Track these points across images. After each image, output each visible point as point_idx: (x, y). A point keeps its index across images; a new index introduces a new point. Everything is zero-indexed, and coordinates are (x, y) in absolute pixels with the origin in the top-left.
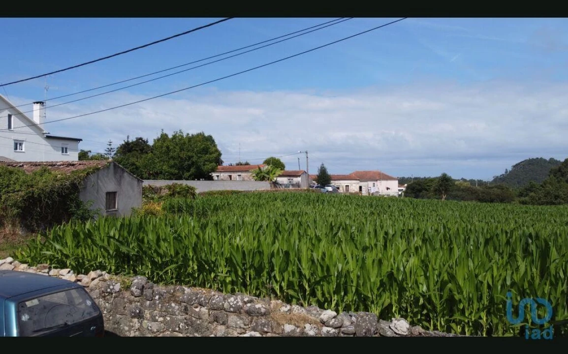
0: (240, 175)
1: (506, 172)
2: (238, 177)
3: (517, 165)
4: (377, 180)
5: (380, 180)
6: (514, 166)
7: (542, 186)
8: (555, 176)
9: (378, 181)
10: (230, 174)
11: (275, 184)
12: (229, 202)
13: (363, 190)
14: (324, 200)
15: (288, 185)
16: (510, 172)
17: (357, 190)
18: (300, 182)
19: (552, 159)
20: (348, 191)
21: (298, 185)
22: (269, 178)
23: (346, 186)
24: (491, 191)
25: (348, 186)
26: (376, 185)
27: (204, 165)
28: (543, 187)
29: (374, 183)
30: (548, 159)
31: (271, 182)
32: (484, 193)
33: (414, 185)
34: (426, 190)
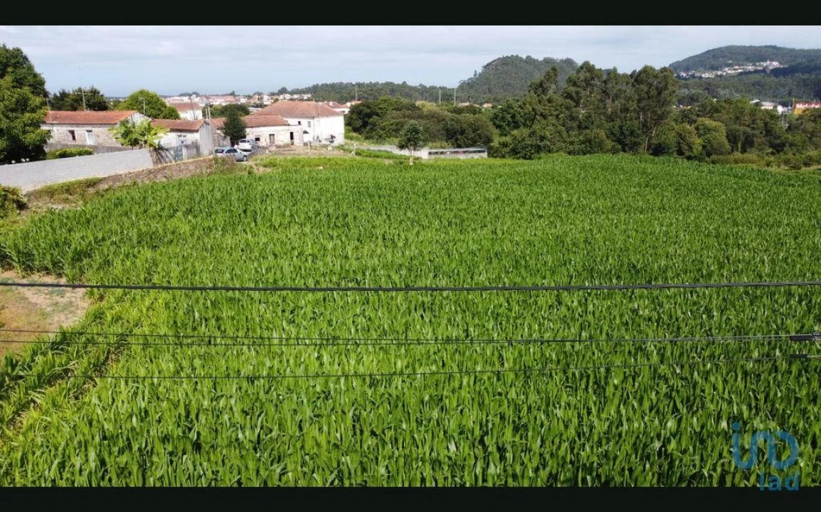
0: (91, 131)
1: (475, 75)
2: (87, 133)
3: (488, 65)
4: (313, 118)
5: (317, 117)
6: (485, 67)
7: (520, 106)
8: (535, 93)
9: (316, 119)
10: (71, 129)
11: (158, 150)
12: (97, 238)
13: (295, 137)
14: (256, 212)
15: (179, 148)
16: (480, 75)
17: (287, 139)
18: (199, 140)
19: (528, 57)
20: (274, 142)
21: (196, 146)
22: (146, 142)
23: (270, 135)
24: (461, 117)
25: (273, 135)
26: (312, 125)
27: (24, 132)
28: (522, 108)
29: (309, 122)
30: (524, 57)
31: (152, 148)
32: (453, 120)
33: (361, 108)
34: (377, 114)
